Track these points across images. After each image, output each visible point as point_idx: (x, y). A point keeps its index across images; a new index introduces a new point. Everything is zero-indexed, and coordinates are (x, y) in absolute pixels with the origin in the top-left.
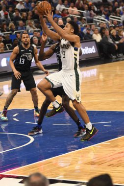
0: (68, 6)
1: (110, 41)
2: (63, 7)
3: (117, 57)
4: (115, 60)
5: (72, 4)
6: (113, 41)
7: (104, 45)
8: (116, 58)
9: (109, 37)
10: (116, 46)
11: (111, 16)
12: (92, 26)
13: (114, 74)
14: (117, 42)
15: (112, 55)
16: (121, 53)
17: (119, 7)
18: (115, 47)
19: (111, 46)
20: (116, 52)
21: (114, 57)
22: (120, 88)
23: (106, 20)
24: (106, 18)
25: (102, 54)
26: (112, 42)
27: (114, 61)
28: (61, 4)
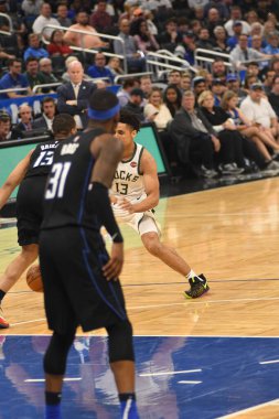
0: (68, 20)
1: (198, 124)
2: (54, 24)
3: (220, 175)
4: (215, 182)
5: (82, 15)
6: (207, 127)
7: (180, 137)
8: (215, 177)
10: (217, 142)
11: (199, 50)
12: (143, 81)
13: (210, 226)
14: (218, 128)
15: (203, 167)
16: (230, 162)
17: (223, 24)
18: (213, 144)
19: (201, 140)
21: (210, 173)
22: (228, 268)
23: (185, 62)
25: (174, 164)
26: (204, 130)
27: (210, 187)
28: (48, 16)
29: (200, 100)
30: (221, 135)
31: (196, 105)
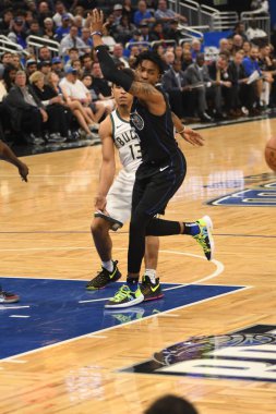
1: (29, 99)
3: (46, 142)
4: (42, 148)
7: (13, 109)
8: (42, 144)
9: (25, 89)
10: (45, 114)
11: (31, 36)
13: (36, 186)
14: (46, 103)
15: (32, 135)
17: (51, 16)
18: (41, 115)
19: (32, 112)
20: (44, 129)
21: (38, 141)
22: (52, 221)
23: (19, 47)
24: (18, 42)
25: (8, 132)
26: (34, 104)
27: (38, 152)
29: (31, 78)
30: (48, 109)
31: (28, 82)
